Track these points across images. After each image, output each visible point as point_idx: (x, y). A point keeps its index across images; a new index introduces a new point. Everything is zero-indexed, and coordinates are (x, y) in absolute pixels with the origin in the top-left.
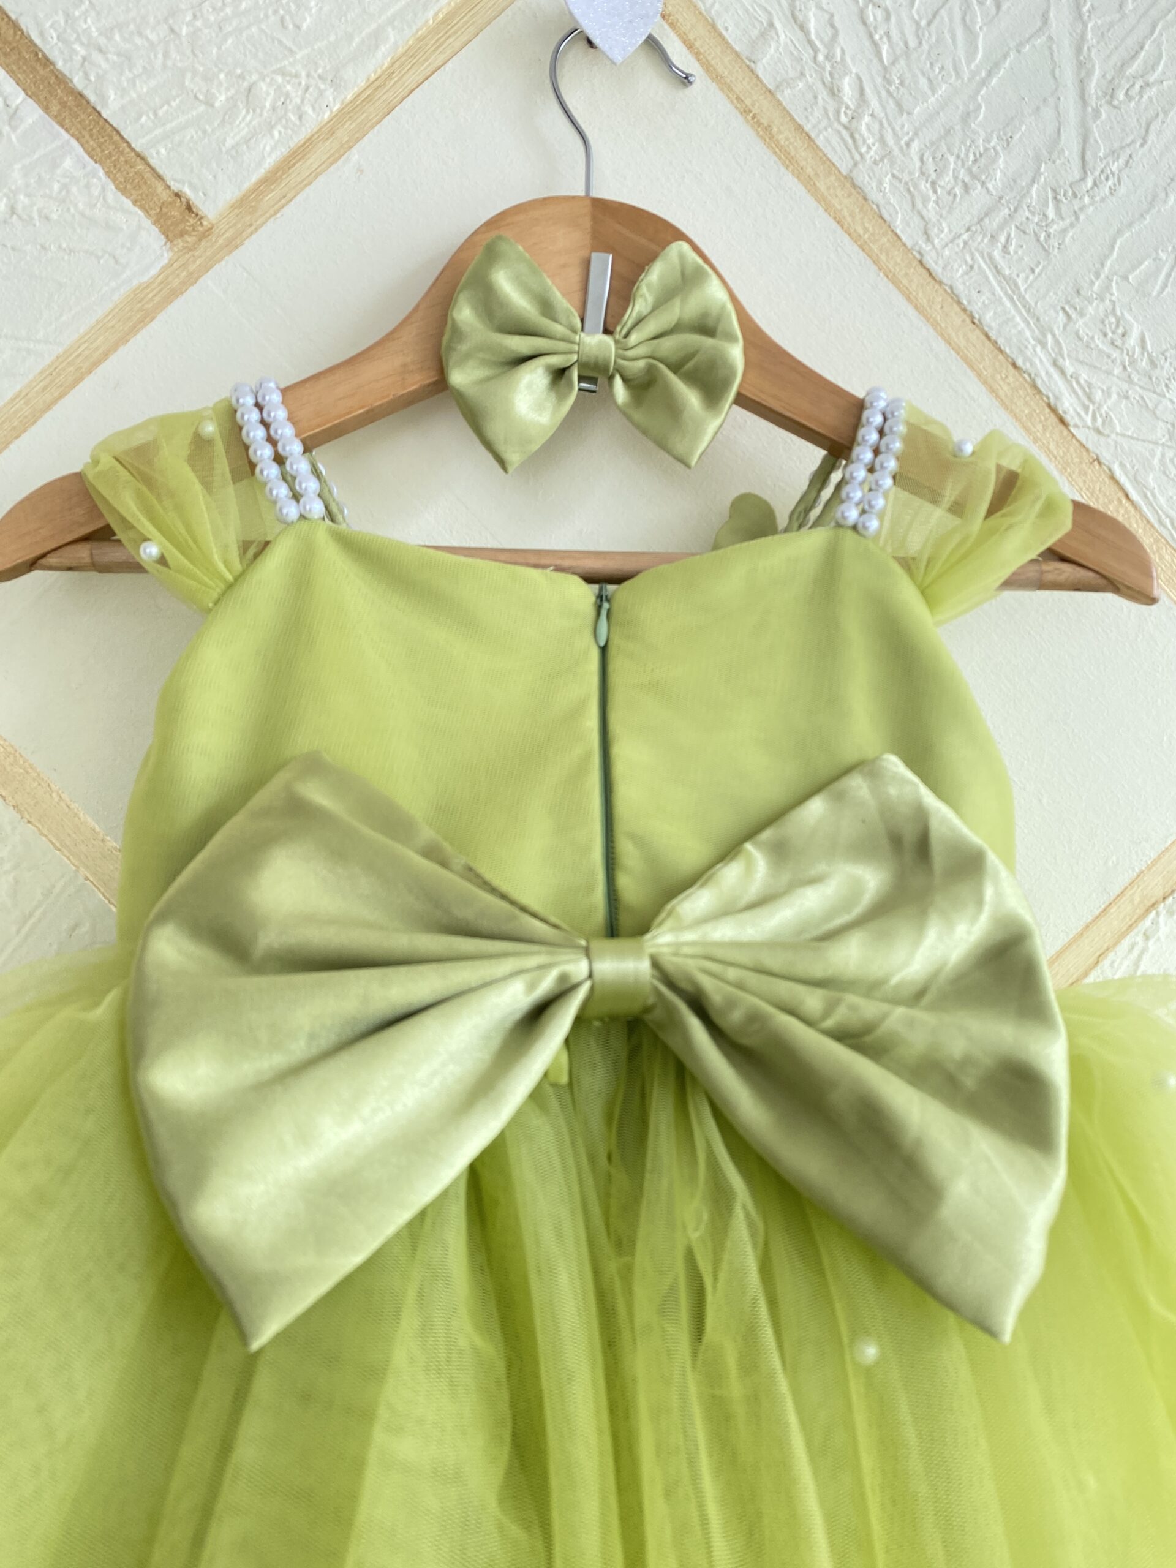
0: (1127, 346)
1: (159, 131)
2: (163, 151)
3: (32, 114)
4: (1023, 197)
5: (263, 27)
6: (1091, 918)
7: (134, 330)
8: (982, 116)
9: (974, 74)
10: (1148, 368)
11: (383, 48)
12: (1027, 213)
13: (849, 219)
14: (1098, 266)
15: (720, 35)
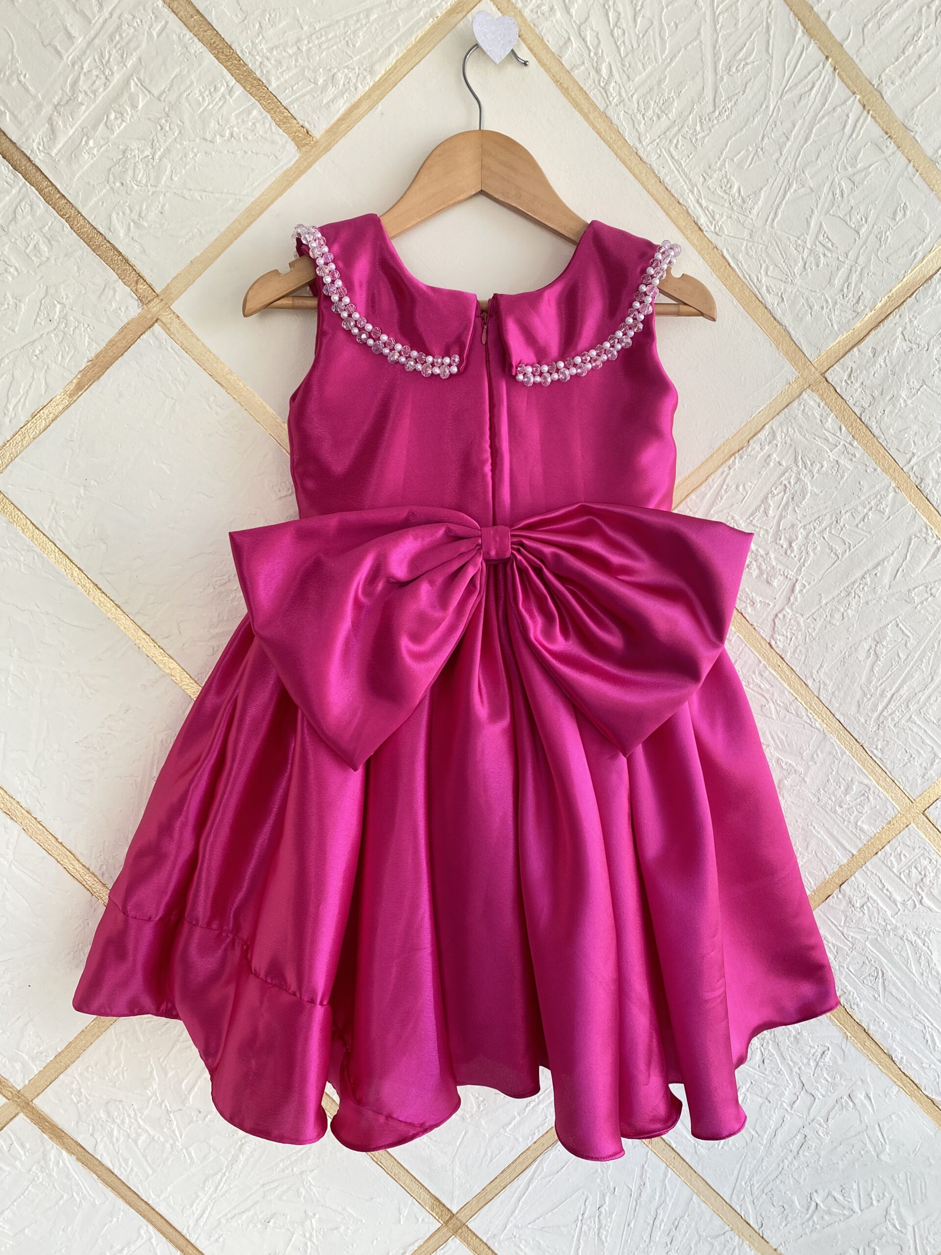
0: (731, 193)
1: (294, 97)
2: (296, 106)
3: (239, 90)
4: (685, 121)
5: (339, 46)
6: (704, 460)
7: (284, 190)
8: (667, 82)
9: (663, 63)
10: (741, 204)
11: (392, 55)
12: (687, 129)
13: (604, 133)
14: (719, 154)
15: (546, 44)
